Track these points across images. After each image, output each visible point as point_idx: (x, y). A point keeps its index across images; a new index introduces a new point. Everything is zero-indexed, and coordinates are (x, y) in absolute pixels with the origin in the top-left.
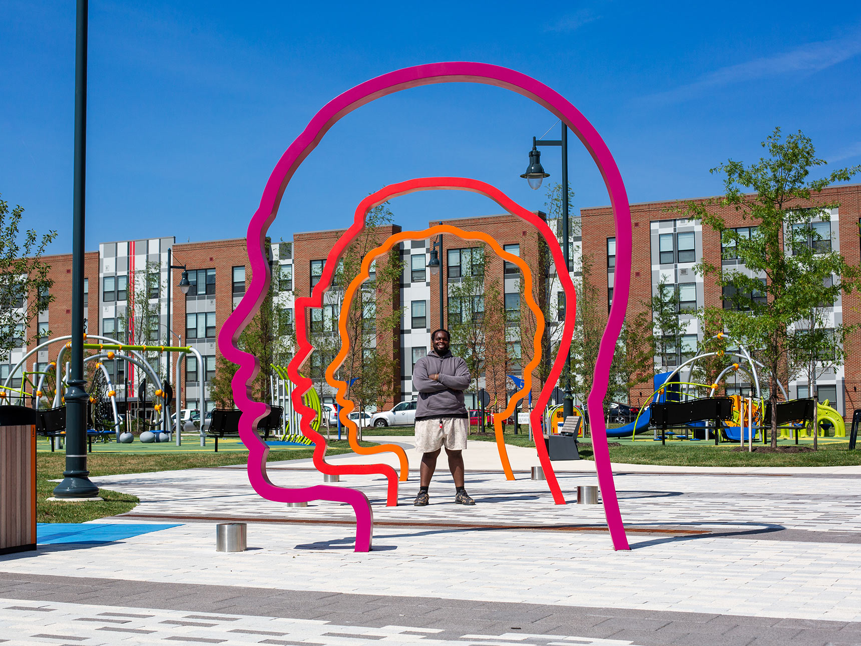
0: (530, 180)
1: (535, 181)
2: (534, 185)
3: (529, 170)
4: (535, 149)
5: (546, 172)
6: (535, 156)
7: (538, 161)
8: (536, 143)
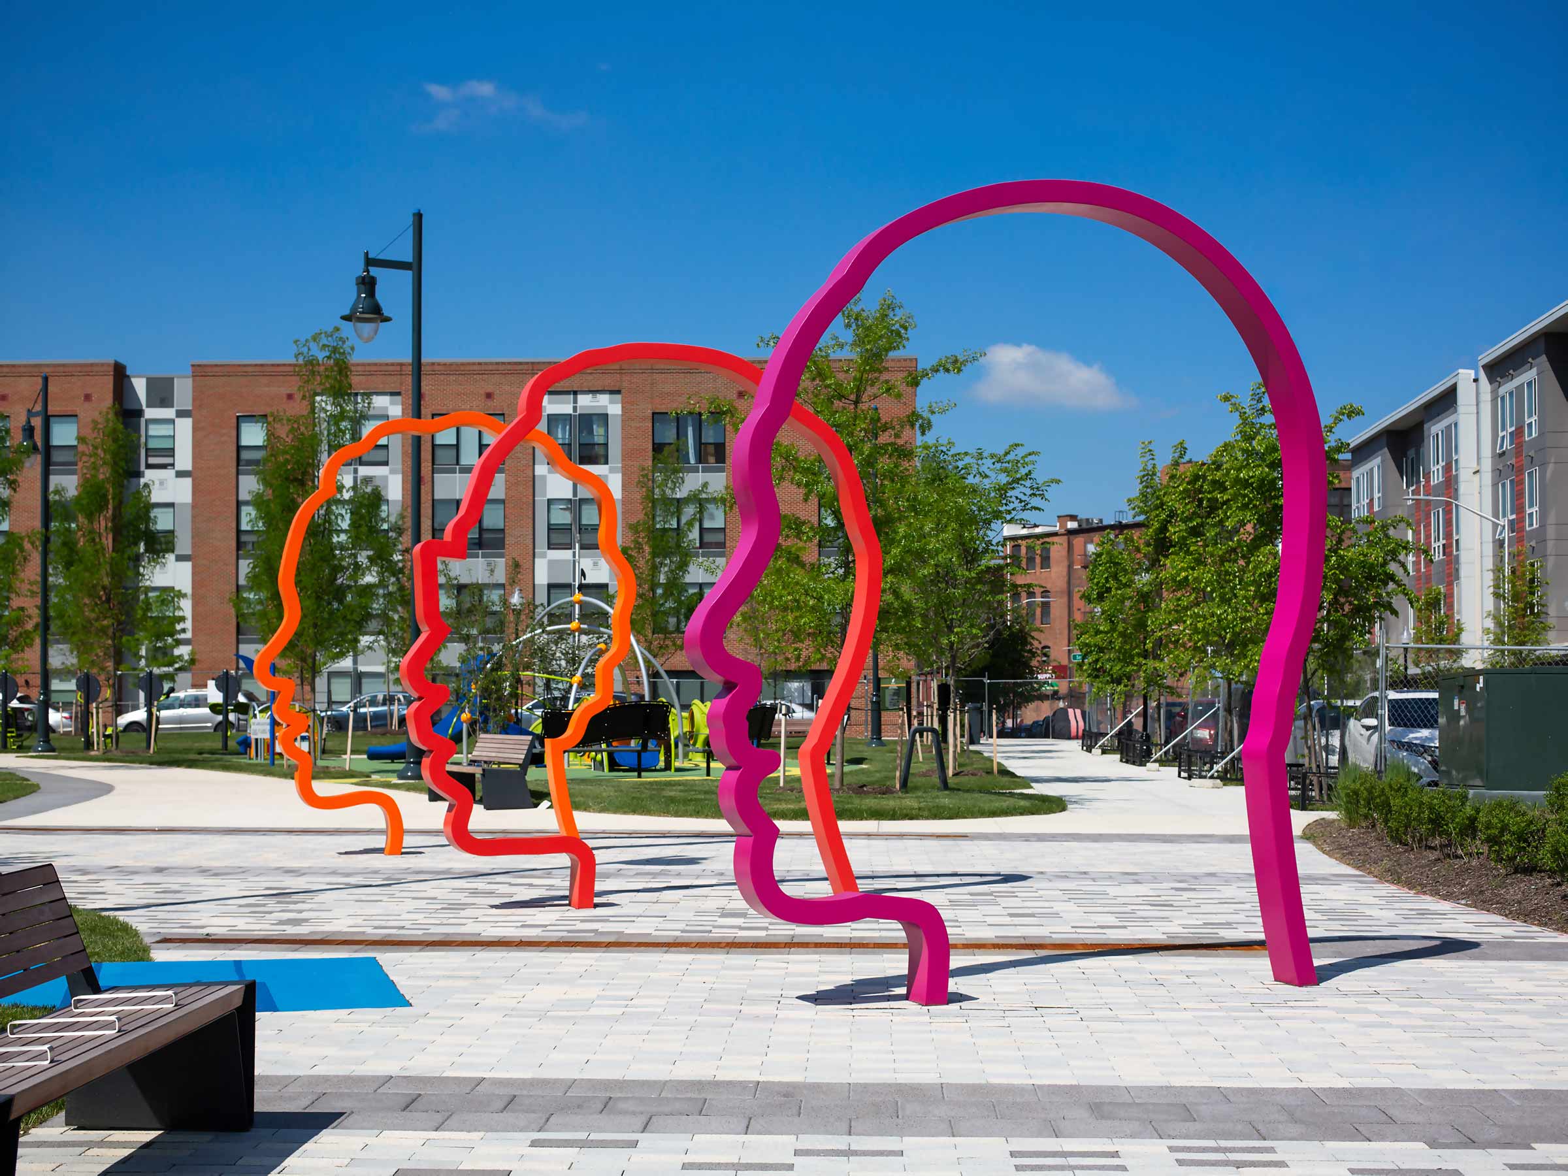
0: (360, 325)
1: (367, 328)
2: (366, 335)
3: (354, 309)
4: (368, 271)
5: (386, 313)
6: (368, 284)
7: (371, 293)
8: (370, 262)
